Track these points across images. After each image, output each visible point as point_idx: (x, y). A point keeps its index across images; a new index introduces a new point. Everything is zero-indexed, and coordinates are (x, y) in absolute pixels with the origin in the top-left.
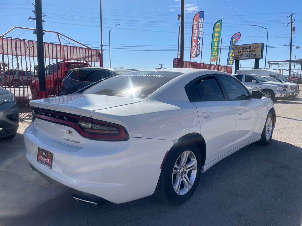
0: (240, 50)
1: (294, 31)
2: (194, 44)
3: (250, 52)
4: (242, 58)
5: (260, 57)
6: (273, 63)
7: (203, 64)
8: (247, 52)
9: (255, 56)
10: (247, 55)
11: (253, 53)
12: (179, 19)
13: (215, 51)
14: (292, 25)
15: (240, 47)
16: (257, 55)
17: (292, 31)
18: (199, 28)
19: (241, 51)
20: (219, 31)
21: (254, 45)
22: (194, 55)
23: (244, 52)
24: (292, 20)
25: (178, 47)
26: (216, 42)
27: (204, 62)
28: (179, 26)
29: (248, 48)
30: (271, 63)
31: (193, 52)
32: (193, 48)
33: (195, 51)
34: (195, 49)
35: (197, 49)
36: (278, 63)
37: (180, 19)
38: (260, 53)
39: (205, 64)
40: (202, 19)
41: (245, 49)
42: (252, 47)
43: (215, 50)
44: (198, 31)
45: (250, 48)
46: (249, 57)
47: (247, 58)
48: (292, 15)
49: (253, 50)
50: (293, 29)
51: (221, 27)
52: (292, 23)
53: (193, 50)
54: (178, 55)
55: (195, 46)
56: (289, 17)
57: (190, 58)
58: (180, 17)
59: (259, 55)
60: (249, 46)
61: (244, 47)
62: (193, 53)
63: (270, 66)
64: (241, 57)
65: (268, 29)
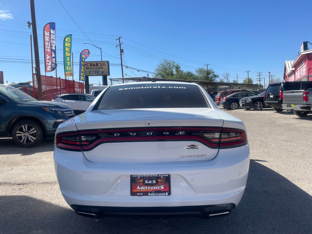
0: (88, 66)
1: (123, 52)
2: (48, 57)
3: (98, 69)
4: (91, 74)
5: (108, 74)
6: (115, 80)
7: (60, 78)
8: (95, 69)
9: (103, 73)
10: (96, 72)
11: (101, 70)
12: (29, 28)
13: (69, 66)
14: (120, 47)
15: (88, 64)
16: (105, 72)
17: (121, 53)
18: (52, 40)
19: (90, 67)
20: (69, 46)
21: (101, 62)
22: (49, 68)
23: (92, 68)
24: (120, 43)
25: (32, 60)
26: (68, 57)
27: (60, 77)
28: (31, 35)
29: (95, 64)
30: (113, 80)
31: (48, 65)
32: (48, 61)
33: (50, 64)
34: (50, 62)
35: (52, 63)
36: (118, 80)
37: (31, 27)
38: (107, 70)
39: (62, 79)
40: (54, 31)
41: (92, 66)
42: (99, 65)
43: (69, 64)
44: (51, 44)
45: (97, 65)
46: (97, 74)
47: (96, 74)
48: (119, 39)
49: (101, 67)
50: (122, 51)
51: (71, 42)
52: (120, 45)
53: (47, 63)
54: (32, 68)
55: (49, 59)
56: (117, 39)
57: (46, 72)
58: (31, 25)
59: (107, 72)
60: (96, 63)
61: (92, 64)
62: (48, 67)
63: (112, 82)
64: (89, 73)
65: (101, 49)
